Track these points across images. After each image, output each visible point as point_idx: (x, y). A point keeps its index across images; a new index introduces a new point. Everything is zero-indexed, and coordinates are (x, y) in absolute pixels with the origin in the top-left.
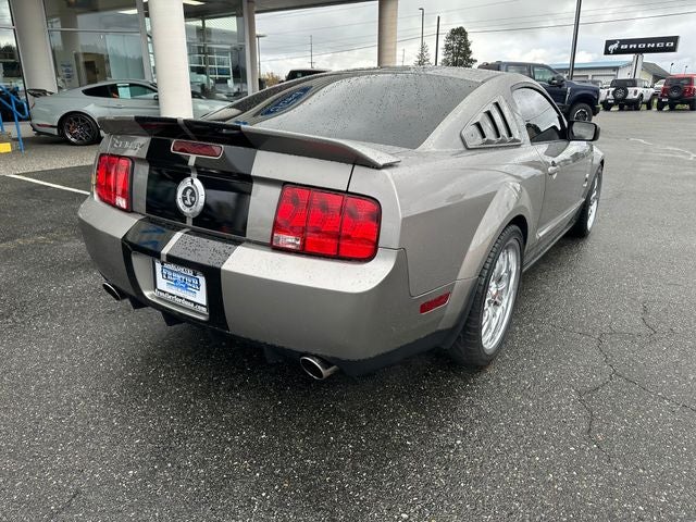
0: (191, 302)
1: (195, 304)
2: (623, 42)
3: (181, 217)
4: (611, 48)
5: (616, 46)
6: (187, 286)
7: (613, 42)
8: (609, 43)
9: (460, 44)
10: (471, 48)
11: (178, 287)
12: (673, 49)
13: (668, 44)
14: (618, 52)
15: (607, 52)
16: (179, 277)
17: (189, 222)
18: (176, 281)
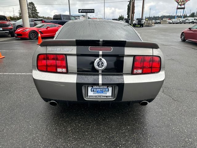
0: (105, 96)
1: (106, 96)
2: (82, 10)
3: (97, 71)
4: (80, 11)
5: (81, 11)
6: (103, 92)
7: (80, 10)
8: (79, 10)
9: (33, 7)
10: (36, 9)
11: (99, 93)
12: (94, 12)
13: (92, 11)
14: (82, 12)
15: (79, 12)
16: (99, 90)
17: (100, 72)
18: (97, 92)
